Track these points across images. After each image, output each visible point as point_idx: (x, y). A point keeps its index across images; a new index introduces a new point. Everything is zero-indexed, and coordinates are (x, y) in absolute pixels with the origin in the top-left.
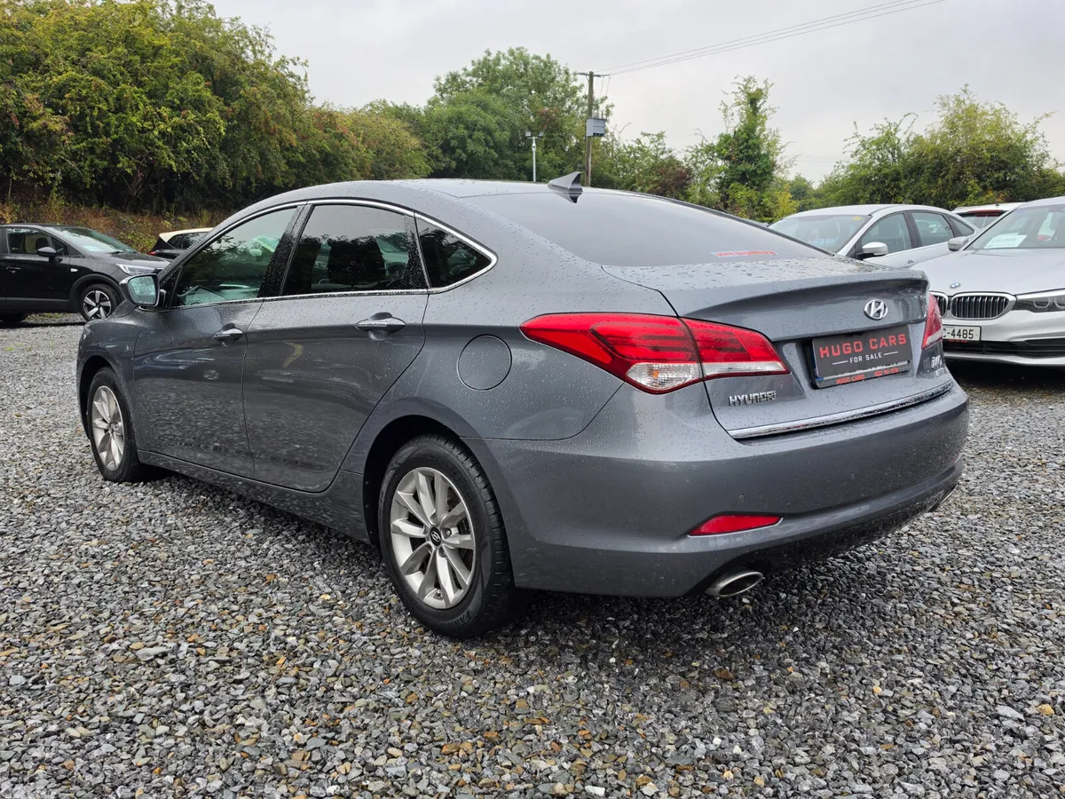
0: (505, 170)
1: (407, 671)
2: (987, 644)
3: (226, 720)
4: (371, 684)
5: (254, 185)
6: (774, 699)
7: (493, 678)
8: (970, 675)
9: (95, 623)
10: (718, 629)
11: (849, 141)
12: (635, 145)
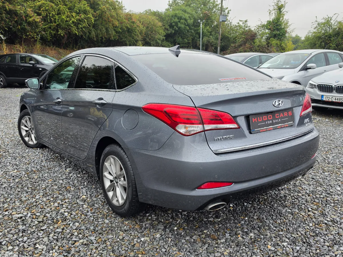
0: (191, 34)
1: (102, 229)
2: (317, 229)
3: (33, 245)
4: (88, 234)
5: (104, 39)
6: (229, 248)
7: (131, 234)
8: (307, 242)
9: (4, 203)
10: (218, 217)
11: (314, 23)
12: (237, 25)
